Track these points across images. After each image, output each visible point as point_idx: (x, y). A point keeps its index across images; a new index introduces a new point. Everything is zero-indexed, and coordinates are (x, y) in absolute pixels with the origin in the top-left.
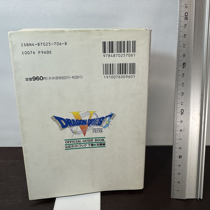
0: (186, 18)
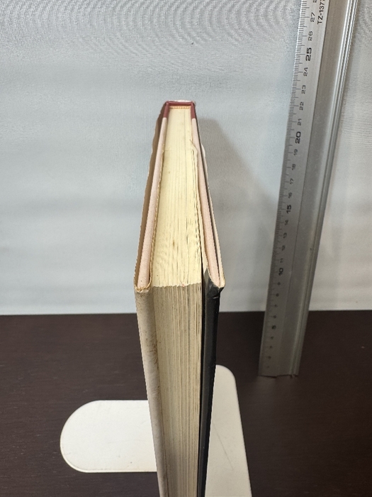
0: (298, 141)
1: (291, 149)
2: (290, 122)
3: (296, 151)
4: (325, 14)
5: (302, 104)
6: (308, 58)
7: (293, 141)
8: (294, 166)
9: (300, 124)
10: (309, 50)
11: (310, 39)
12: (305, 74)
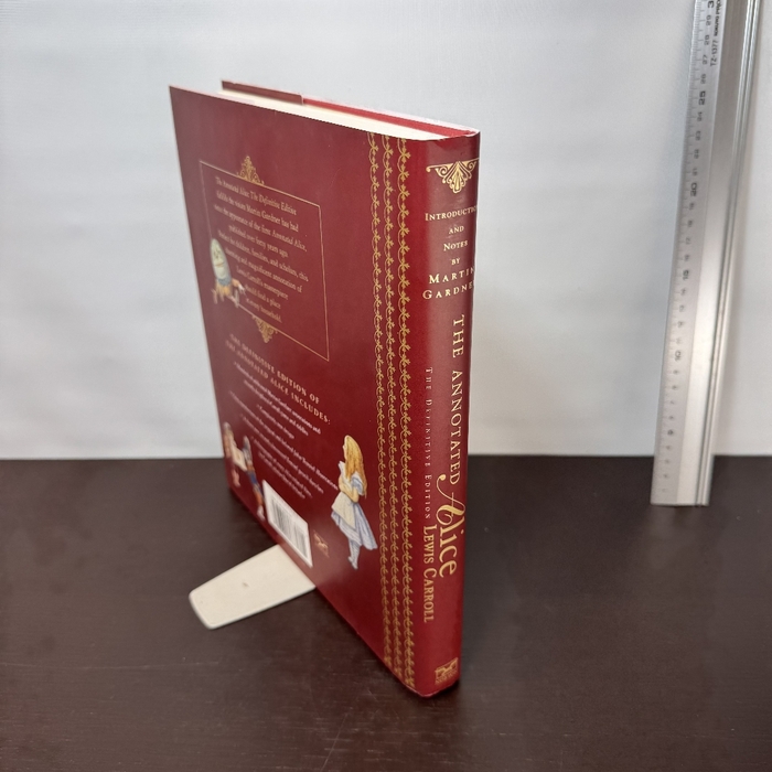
1: (687, 203)
2: (684, 172)
3: (692, 205)
4: (719, 55)
5: (697, 151)
6: (702, 102)
7: (688, 193)
8: (690, 223)
9: (695, 173)
10: (703, 93)
11: (703, 81)
12: (700, 119)
